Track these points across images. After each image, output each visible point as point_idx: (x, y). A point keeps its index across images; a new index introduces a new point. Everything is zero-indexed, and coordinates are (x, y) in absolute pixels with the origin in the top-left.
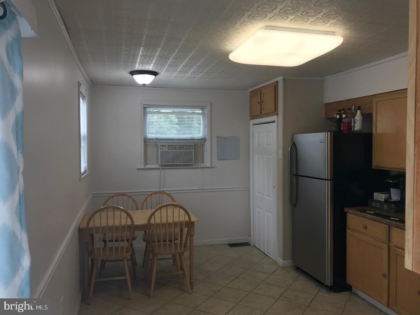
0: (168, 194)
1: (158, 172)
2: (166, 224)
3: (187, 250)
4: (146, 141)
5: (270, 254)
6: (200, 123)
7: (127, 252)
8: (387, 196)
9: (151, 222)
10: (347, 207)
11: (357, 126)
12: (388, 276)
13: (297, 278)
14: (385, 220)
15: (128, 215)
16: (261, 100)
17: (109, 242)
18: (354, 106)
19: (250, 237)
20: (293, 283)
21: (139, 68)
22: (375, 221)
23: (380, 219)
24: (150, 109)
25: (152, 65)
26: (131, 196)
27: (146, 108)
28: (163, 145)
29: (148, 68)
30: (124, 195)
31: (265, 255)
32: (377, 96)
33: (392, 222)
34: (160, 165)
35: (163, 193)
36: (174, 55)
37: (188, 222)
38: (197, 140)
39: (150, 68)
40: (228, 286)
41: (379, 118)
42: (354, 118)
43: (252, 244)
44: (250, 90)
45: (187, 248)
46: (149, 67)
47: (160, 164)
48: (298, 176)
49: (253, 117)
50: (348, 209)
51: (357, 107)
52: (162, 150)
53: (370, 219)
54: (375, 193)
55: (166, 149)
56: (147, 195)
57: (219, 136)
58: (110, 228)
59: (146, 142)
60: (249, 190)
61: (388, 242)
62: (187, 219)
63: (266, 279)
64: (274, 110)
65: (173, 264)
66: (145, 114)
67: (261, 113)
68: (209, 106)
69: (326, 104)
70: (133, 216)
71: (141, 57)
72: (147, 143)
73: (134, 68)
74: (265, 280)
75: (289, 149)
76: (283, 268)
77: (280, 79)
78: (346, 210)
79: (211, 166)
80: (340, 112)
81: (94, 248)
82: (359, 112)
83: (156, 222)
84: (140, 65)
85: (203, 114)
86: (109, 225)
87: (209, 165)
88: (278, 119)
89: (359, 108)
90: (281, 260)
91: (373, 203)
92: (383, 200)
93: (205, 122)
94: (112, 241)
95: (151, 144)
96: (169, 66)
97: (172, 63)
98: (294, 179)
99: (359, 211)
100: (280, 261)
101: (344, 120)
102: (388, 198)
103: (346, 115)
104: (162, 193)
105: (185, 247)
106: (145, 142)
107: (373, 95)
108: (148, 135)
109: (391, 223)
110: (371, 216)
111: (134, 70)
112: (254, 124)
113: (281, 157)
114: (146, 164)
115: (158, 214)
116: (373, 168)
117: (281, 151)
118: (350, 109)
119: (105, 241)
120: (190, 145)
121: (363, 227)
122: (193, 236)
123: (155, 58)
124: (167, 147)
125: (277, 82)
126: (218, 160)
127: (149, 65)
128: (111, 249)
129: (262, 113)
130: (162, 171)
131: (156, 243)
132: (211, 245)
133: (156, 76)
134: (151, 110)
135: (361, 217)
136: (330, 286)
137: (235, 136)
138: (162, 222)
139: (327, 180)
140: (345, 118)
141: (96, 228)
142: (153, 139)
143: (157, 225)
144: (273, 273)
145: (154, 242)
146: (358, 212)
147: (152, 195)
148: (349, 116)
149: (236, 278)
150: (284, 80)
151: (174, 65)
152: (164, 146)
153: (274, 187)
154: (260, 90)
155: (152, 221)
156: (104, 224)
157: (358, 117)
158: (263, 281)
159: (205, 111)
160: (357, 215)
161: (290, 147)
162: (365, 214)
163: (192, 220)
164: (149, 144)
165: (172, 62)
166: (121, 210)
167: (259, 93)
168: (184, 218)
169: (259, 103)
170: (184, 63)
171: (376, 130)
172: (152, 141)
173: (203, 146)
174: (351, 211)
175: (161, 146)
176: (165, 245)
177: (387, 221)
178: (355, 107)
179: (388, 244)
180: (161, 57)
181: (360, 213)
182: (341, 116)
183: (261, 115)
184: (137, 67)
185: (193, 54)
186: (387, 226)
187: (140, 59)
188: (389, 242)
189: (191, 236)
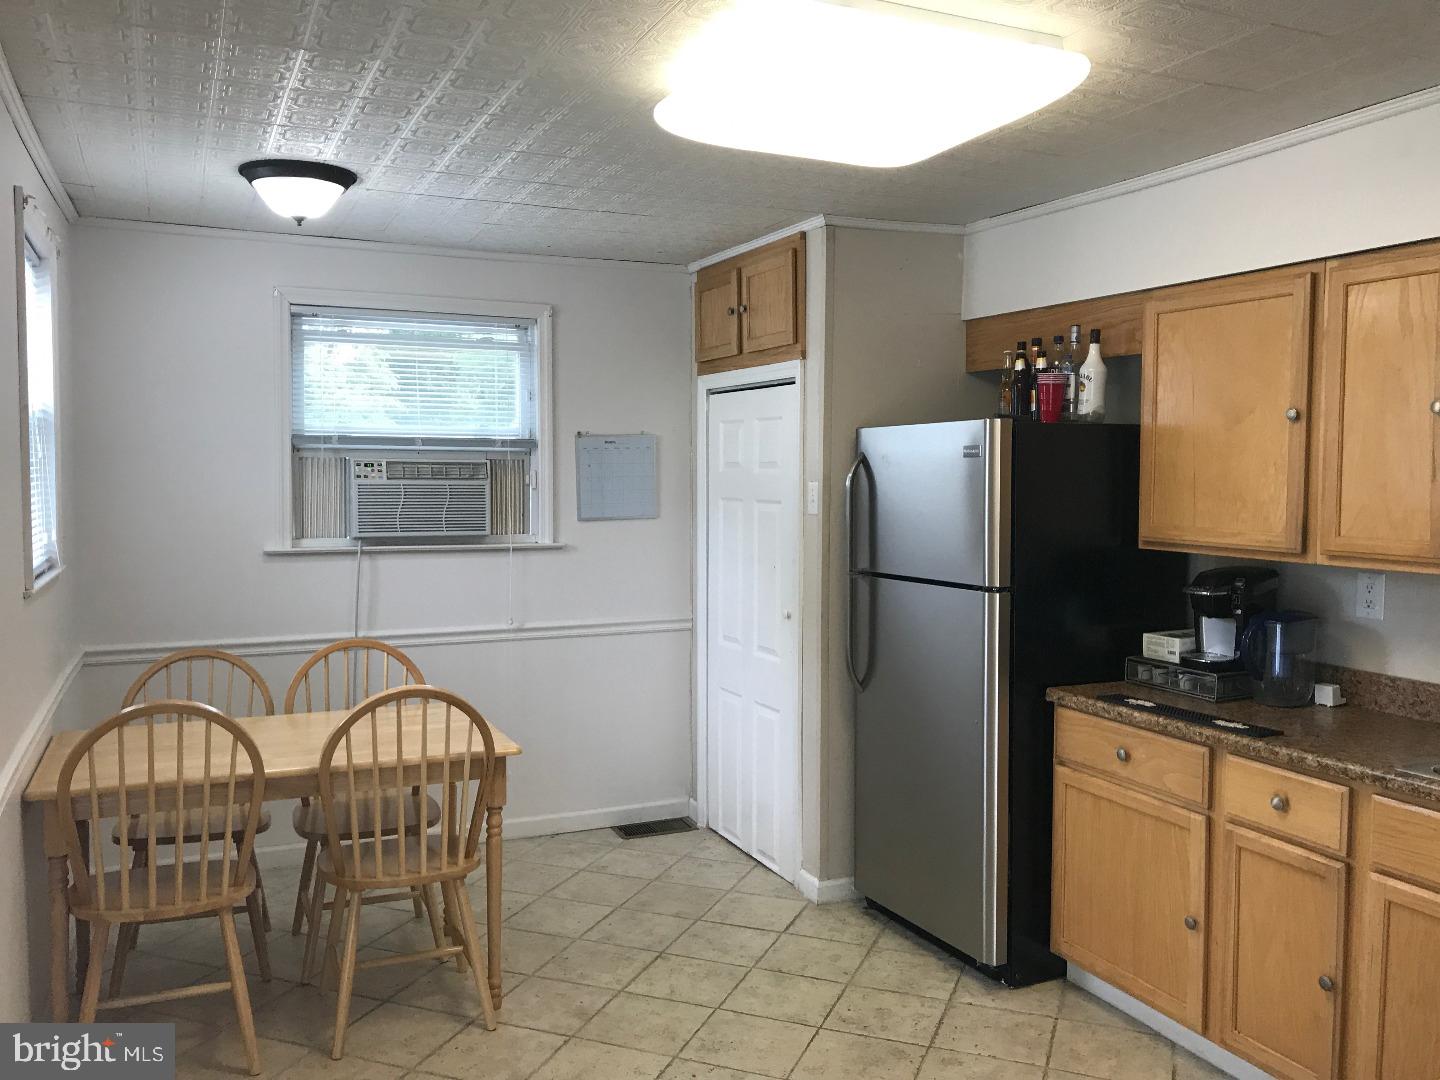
0: (392, 652)
1: (347, 565)
2: (393, 769)
3: (479, 862)
4: (301, 447)
5: (772, 859)
6: (512, 382)
7: (236, 883)
8: (1190, 643)
9: (333, 764)
10: (1056, 685)
11: (1089, 400)
12: (1203, 925)
13: (875, 942)
14: (1198, 729)
15: (241, 737)
16: (740, 303)
17: (158, 843)
18: (1075, 329)
19: (696, 800)
20: (863, 961)
21: (279, 149)
22: (1161, 733)
23: (1181, 725)
24: (318, 321)
25: (337, 136)
26: (244, 659)
27: (301, 315)
28: (367, 461)
29: (316, 152)
30: (214, 658)
31: (754, 863)
32: (1156, 293)
33: (1223, 736)
34: (355, 539)
35: (370, 645)
36: (430, 100)
37: (482, 759)
38: (503, 446)
39: (327, 152)
40: (631, 988)
41: (1164, 371)
42: (1076, 370)
43: (701, 824)
44: (695, 267)
45: (476, 858)
46: (321, 146)
47: (354, 535)
48: (875, 575)
49: (708, 366)
50: (1062, 694)
51: (1090, 332)
52: (362, 481)
53: (1141, 728)
54: (1146, 636)
55: (379, 479)
56: (312, 655)
57: (583, 431)
58: (165, 794)
59: (298, 451)
60: (692, 631)
61: (1206, 807)
62: (479, 747)
63: (766, 952)
64: (791, 342)
65: (414, 915)
66: (296, 340)
67: (741, 351)
68: (545, 320)
69: (970, 323)
70: (258, 740)
71: (292, 99)
72: (305, 454)
73: (261, 146)
74: (763, 957)
75: (848, 483)
76: (823, 906)
77: (814, 225)
78: (1053, 695)
79: (554, 542)
80: (1024, 349)
81: (92, 871)
82: (1094, 349)
83: (356, 761)
84: (288, 135)
85: (524, 347)
86: (159, 778)
87: (547, 541)
88: (808, 372)
89: (1096, 337)
90: (815, 881)
91: (1140, 669)
92: (1176, 659)
93: (532, 379)
94: (171, 840)
95: (319, 459)
96: (403, 148)
97: (419, 134)
98: (864, 586)
99: (1099, 698)
100: (811, 884)
101: (1043, 379)
102: (1192, 652)
103: (1047, 360)
104: (368, 648)
105: (468, 855)
106: (295, 449)
107: (1144, 291)
108: (306, 422)
109: (1220, 740)
110: (1145, 716)
111: (259, 157)
112: (711, 392)
113: (815, 507)
114: (300, 533)
115: (360, 731)
116: (1141, 546)
117: (815, 488)
118: (1060, 339)
119: (140, 846)
120: (474, 464)
121: (1118, 755)
122: (501, 808)
123: (354, 105)
124: (384, 468)
125: (803, 235)
126: (580, 519)
127: (322, 139)
128: (167, 874)
129: (745, 351)
130: (366, 562)
131: (357, 842)
132: (553, 836)
133: (347, 187)
134: (320, 325)
135: (1110, 720)
136: (996, 967)
137: (642, 433)
138: (380, 759)
139: (990, 590)
140: (1044, 370)
141: (102, 795)
142: (327, 439)
143: (362, 774)
144: (787, 928)
145: (348, 836)
146: (1100, 704)
147: (330, 655)
148: (1057, 363)
149: (656, 959)
150: (831, 230)
151: (426, 145)
152: (373, 465)
153: (789, 617)
154: (736, 265)
155: (339, 759)
156: (137, 775)
157: (1093, 365)
158: (757, 962)
159: (532, 335)
160: (1096, 714)
161: (850, 475)
162: (1123, 710)
163: (499, 749)
164: (313, 459)
165: (421, 131)
166: (211, 717)
167: (734, 274)
168: (465, 741)
169: (733, 312)
170: (466, 139)
171: (1155, 416)
172: (323, 446)
173: (522, 467)
174: (1071, 699)
175: (358, 465)
176: (389, 849)
177: (1208, 732)
178: (1079, 332)
179: (1206, 812)
180: (375, 105)
181: (1106, 706)
182: (1028, 365)
183: (740, 357)
184: (273, 147)
185: (507, 99)
186: (1205, 750)
187: (289, 109)
188: (1210, 807)
189: (494, 810)
